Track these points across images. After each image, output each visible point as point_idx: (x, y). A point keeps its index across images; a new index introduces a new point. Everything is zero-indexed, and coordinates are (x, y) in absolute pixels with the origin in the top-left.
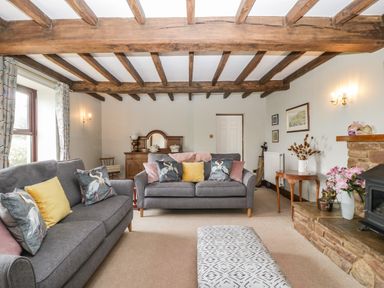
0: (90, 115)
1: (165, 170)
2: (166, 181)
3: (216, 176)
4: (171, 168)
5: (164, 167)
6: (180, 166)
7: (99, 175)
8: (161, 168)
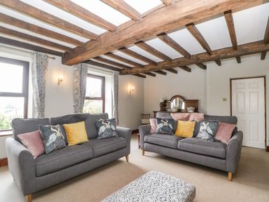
0: (133, 88)
1: (161, 125)
2: (160, 133)
3: (201, 135)
4: (166, 124)
5: (161, 122)
6: (175, 123)
7: (107, 123)
8: (158, 123)
